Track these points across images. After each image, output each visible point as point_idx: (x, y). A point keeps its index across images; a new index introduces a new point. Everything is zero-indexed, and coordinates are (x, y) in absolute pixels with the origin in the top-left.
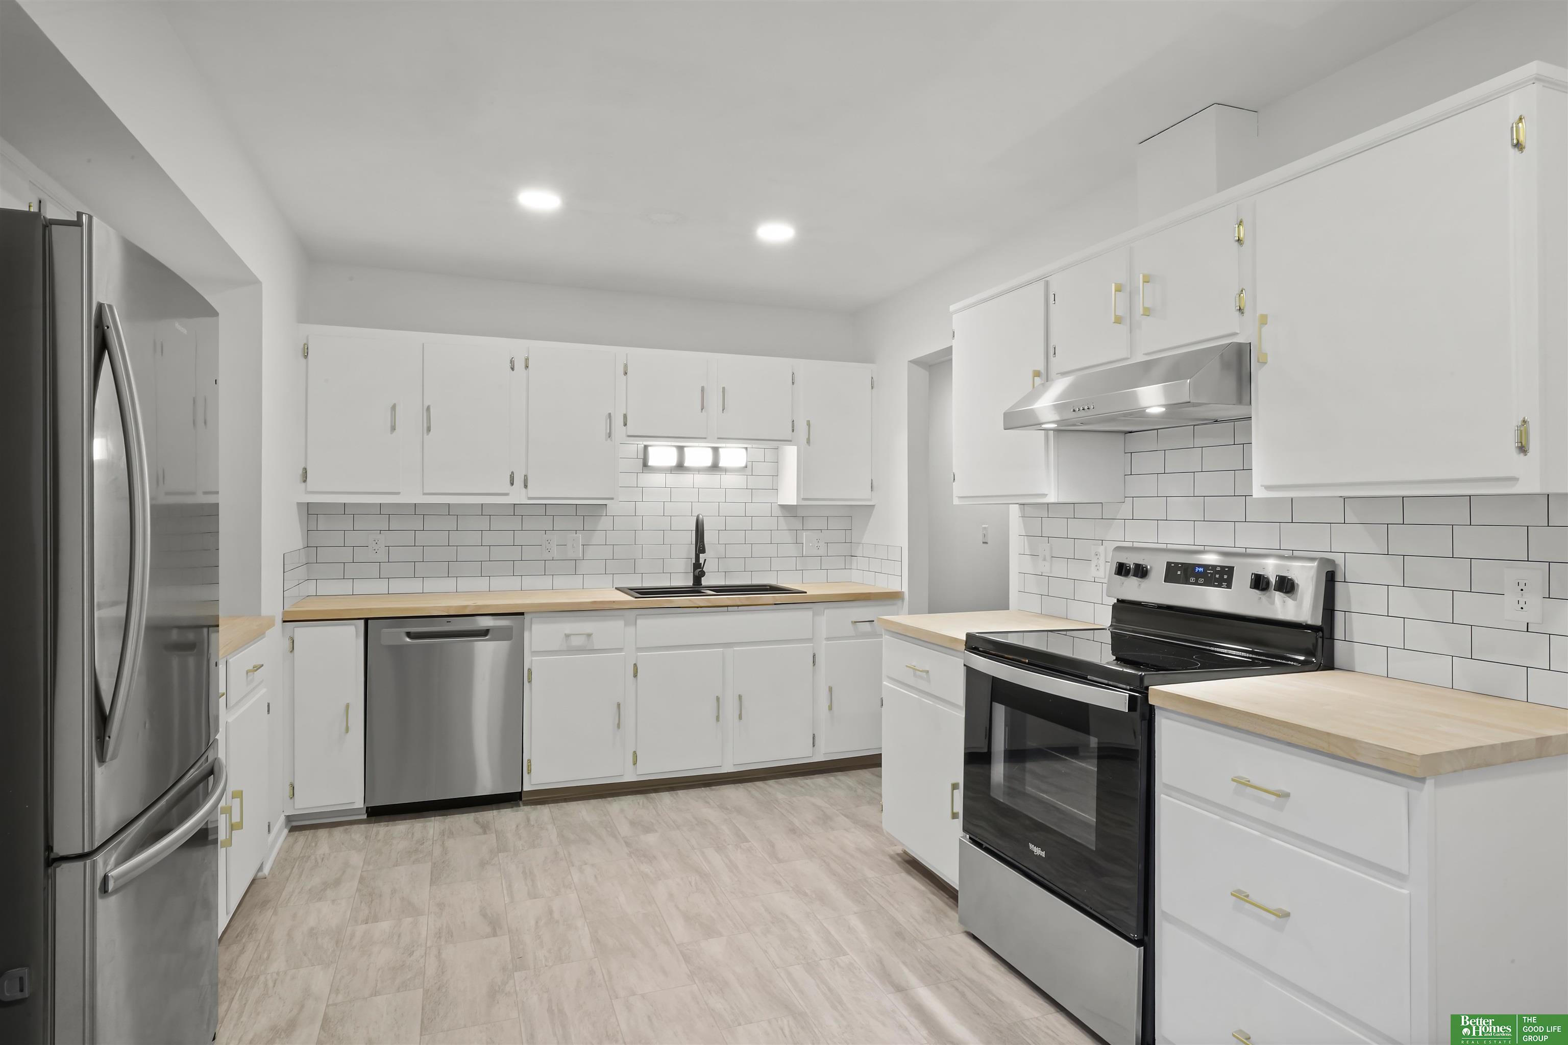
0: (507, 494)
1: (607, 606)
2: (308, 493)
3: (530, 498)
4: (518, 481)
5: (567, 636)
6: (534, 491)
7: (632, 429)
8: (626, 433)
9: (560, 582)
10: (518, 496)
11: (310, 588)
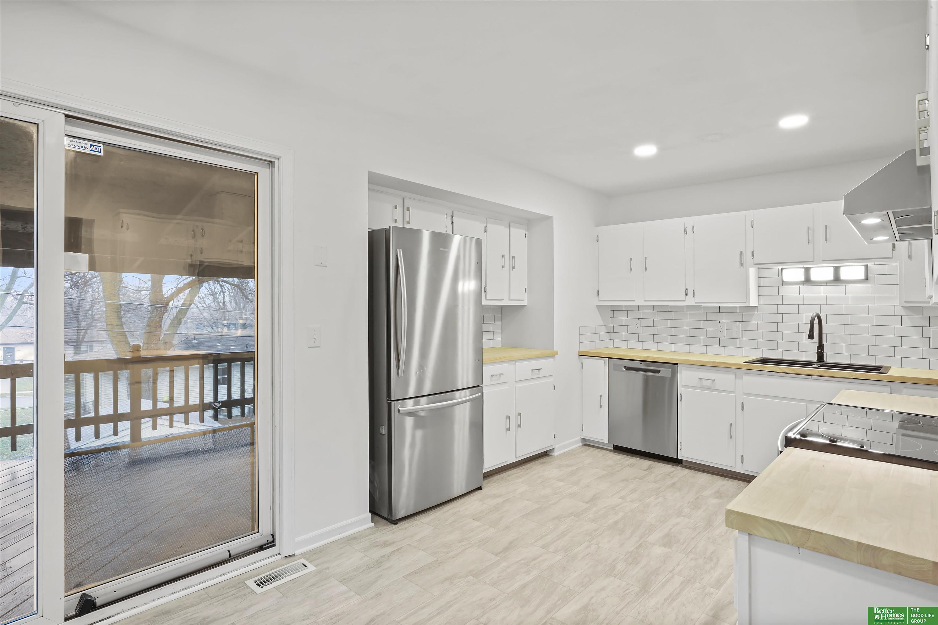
0: (684, 301)
1: (722, 365)
2: (599, 301)
3: (696, 303)
4: (690, 293)
5: (700, 379)
6: (697, 299)
7: (757, 259)
8: (754, 262)
9: (728, 351)
10: (690, 302)
11: (611, 343)
